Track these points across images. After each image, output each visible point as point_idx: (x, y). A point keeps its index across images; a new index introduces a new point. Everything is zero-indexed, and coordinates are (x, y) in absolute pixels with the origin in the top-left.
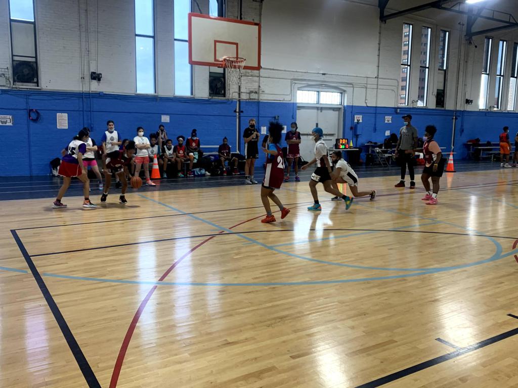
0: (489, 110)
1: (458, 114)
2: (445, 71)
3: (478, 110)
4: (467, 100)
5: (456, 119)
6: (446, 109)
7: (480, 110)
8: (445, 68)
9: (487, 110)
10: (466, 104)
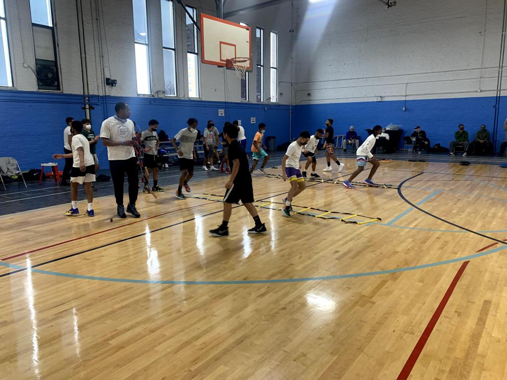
0: (156, 97)
1: (93, 101)
2: (52, 29)
3: (136, 96)
4: (108, 80)
5: (91, 108)
6: (65, 92)
7: (138, 95)
8: (50, 25)
9: (153, 96)
10: (107, 87)
